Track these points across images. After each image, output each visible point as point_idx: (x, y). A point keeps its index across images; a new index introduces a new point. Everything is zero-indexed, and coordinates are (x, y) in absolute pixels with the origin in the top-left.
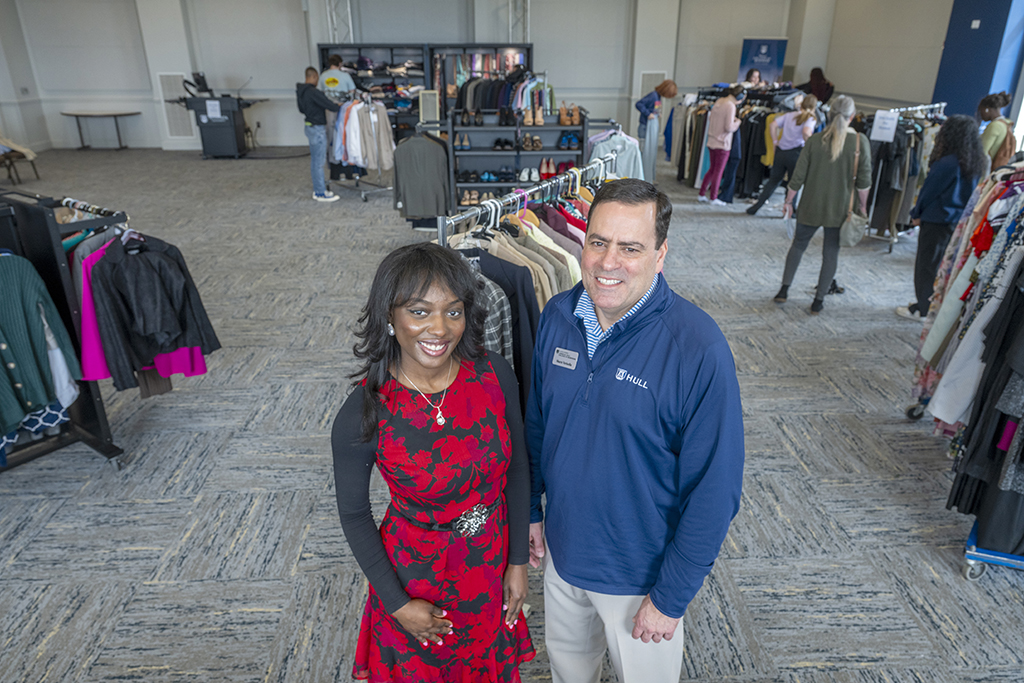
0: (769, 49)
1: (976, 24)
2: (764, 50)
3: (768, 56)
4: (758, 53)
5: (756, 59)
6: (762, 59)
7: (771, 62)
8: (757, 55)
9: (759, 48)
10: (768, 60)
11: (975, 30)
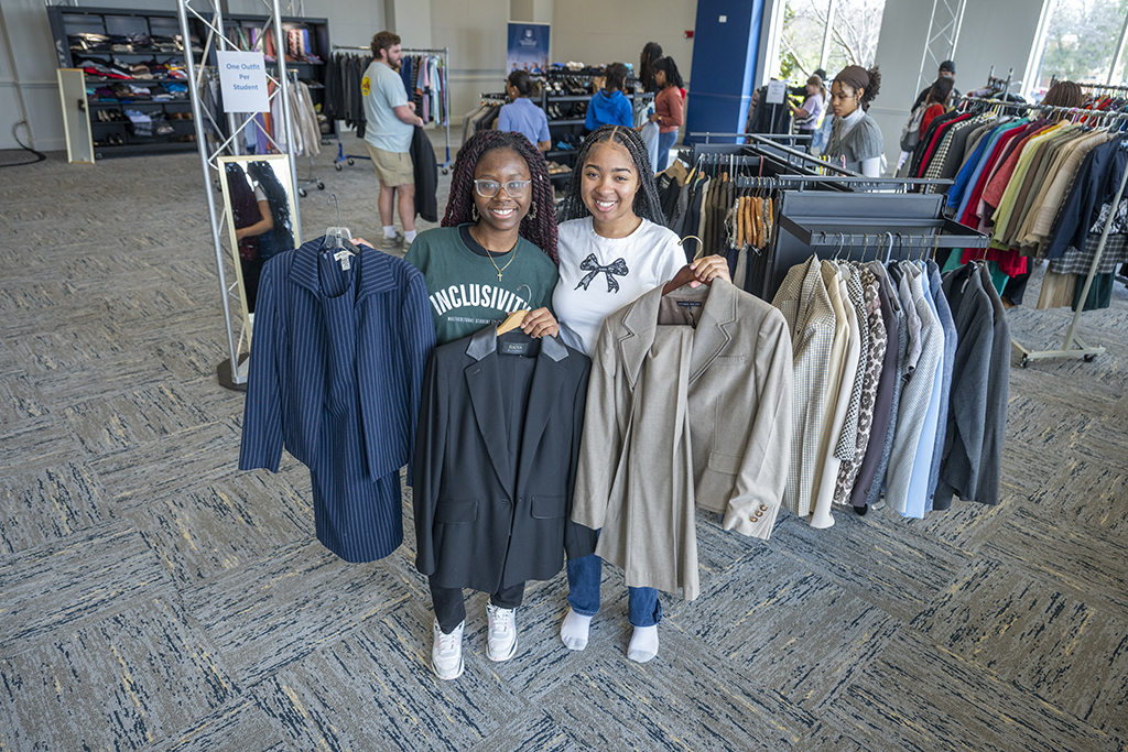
0: (533, 33)
1: (723, 19)
2: (529, 34)
3: (534, 40)
4: (523, 37)
5: (523, 43)
6: (528, 43)
7: (537, 45)
8: (523, 39)
9: (524, 32)
10: (534, 43)
11: (723, 23)
